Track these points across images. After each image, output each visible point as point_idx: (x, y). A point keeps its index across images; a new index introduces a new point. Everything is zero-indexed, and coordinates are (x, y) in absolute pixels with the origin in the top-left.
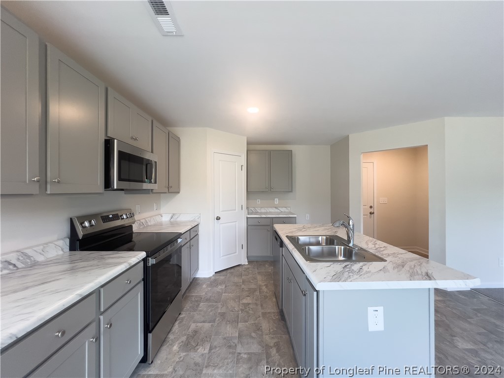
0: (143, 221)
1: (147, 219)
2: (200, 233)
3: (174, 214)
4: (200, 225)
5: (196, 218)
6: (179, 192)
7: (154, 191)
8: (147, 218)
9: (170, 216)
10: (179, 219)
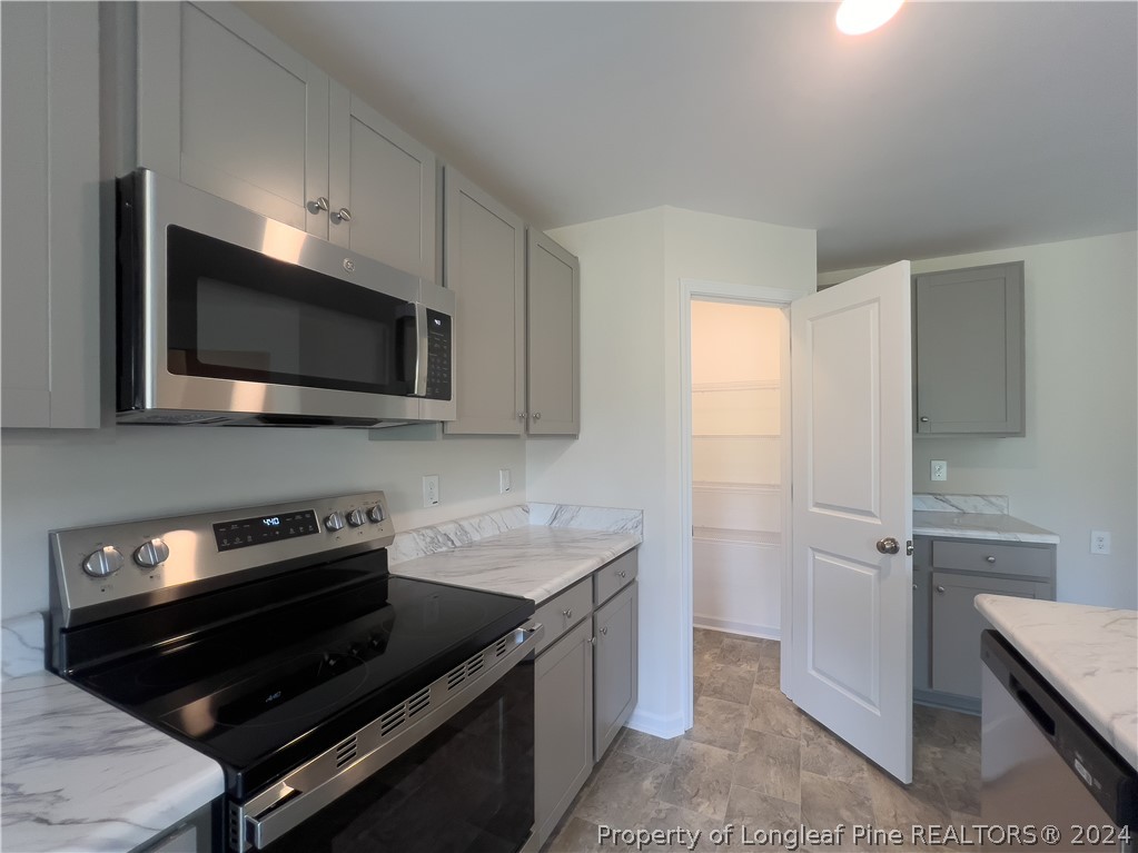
0: (450, 529)
1: (464, 523)
2: (642, 577)
3: (561, 506)
4: (641, 553)
5: (630, 525)
6: (574, 436)
7: (450, 430)
8: (463, 519)
9: (551, 510)
10: (574, 525)
